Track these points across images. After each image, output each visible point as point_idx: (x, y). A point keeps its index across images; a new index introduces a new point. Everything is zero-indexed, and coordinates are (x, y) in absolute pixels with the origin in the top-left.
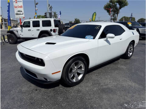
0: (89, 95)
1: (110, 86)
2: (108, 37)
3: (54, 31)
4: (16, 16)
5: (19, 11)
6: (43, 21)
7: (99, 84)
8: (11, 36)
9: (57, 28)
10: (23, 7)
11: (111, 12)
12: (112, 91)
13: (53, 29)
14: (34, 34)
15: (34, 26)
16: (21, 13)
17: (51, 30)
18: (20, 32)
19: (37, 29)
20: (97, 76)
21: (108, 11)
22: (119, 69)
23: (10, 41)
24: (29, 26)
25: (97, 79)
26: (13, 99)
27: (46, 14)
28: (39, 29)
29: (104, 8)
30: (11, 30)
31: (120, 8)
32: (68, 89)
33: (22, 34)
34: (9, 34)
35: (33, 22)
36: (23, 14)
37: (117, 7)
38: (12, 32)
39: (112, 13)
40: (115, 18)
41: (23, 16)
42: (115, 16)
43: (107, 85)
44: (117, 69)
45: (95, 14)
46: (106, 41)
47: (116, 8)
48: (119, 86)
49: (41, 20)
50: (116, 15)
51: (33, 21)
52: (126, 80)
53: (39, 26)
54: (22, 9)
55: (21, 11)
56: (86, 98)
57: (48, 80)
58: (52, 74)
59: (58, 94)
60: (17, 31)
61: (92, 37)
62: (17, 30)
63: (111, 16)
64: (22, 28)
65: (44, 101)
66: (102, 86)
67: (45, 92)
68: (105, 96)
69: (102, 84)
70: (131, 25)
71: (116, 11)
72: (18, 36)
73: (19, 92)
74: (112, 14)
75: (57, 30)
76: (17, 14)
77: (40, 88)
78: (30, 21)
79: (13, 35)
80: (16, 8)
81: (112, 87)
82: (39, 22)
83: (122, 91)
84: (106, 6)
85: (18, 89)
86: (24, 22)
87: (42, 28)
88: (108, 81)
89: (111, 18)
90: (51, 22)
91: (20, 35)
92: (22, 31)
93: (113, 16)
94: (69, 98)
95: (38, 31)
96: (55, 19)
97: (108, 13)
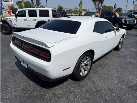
4: (4, 3)
6: (40, 11)
7: (124, 81)
8: (5, 26)
14: (30, 24)
15: (30, 16)
18: (14, 22)
19: (34, 19)
20: (117, 72)
23: (4, 31)
24: (25, 16)
28: (36, 19)
30: (3, 19)
33: (17, 24)
36: (11, 1)
41: (12, 3)
43: (131, 82)
49: (38, 10)
50: (101, 4)
51: (29, 11)
53: (36, 16)
56: (123, 98)
59: (95, 96)
60: (11, 21)
62: (10, 19)
64: (16, 17)
66: (127, 83)
70: (119, 16)
72: (12, 26)
74: (97, 4)
76: (5, 1)
78: (26, 10)
79: (6, 24)
82: (35, 11)
86: (19, 11)
87: (39, 18)
88: (130, 77)
89: (97, 8)
90: (49, 12)
91: (14, 25)
92: (16, 21)
93: (99, 6)
94: (108, 99)
95: (35, 21)
96: (52, 9)
97: (93, 2)
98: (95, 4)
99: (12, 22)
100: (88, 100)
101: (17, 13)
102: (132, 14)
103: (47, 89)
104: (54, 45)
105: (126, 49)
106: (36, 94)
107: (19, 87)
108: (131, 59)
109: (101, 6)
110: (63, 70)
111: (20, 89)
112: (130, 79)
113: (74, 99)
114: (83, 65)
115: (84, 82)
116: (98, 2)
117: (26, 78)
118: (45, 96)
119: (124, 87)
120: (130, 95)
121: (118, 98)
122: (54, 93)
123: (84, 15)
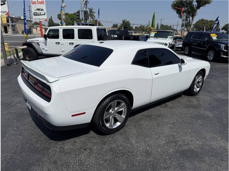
0: (164, 160)
1: (192, 147)
4: (34, 17)
5: (39, 10)
6: (79, 30)
7: (176, 142)
8: (29, 51)
10: (45, 3)
11: (183, 13)
12: (197, 155)
14: (64, 50)
15: (65, 37)
16: (42, 12)
18: (42, 46)
19: (70, 42)
20: (171, 128)
21: (179, 12)
22: (203, 117)
23: (27, 58)
24: (57, 37)
25: (171, 133)
26: (55, 162)
27: (78, 12)
28: (73, 42)
29: (172, 6)
30: (28, 41)
31: (198, 7)
33: (46, 49)
34: (25, 47)
35: (64, 31)
36: (44, 15)
37: (193, 5)
38: (30, 45)
39: (184, 15)
40: (189, 23)
41: (45, 17)
42: (190, 20)
43: (188, 144)
47: (192, 7)
48: (207, 148)
49: (76, 28)
50: (191, 18)
52: (216, 138)
53: (73, 37)
54: (43, 7)
55: (42, 10)
56: (160, 166)
59: (119, 157)
60: (38, 43)
63: (183, 20)
64: (46, 39)
65: (100, 168)
66: (180, 146)
67: (99, 152)
68: (187, 164)
69: (180, 143)
70: (216, 39)
71: (192, 12)
72: (39, 52)
73: (60, 152)
74: (184, 18)
76: (36, 14)
78: (59, 29)
79: (31, 49)
80: (34, 5)
81: (196, 148)
82: (73, 30)
83: (212, 156)
84: (175, 3)
85: (58, 146)
86: (50, 30)
87: (77, 41)
88: (189, 138)
89: (183, 24)
90: (92, 32)
91: (42, 50)
92: (46, 44)
93: (186, 20)
94: (136, 164)
95: (71, 45)
96: (98, 28)
97: (178, 15)
98: (181, 17)
99: (39, 45)
100: (105, 161)
101: (46, 33)
103: (55, 142)
104: (59, 80)
105: (209, 94)
106: (38, 145)
107: (21, 135)
108: (206, 110)
109: (191, 21)
110: (73, 116)
111: (20, 138)
112: (187, 140)
114: (113, 112)
115: (113, 137)
116: (185, 14)
117: (33, 125)
118: (48, 149)
119: (171, 150)
120: (174, 163)
121: (153, 165)
122: (62, 148)
123: (153, 36)
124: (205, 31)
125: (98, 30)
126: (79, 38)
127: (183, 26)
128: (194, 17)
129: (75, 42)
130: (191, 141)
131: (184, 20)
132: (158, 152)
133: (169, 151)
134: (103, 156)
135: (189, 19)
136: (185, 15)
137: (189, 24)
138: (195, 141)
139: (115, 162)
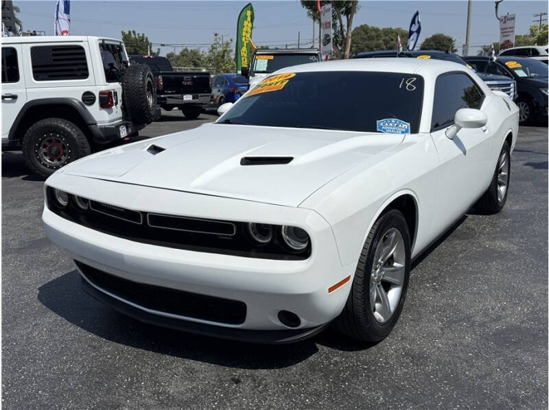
0: (467, 361)
1: (512, 320)
2: (461, 125)
3: (106, 101)
7: (468, 318)
9: (116, 86)
13: (101, 93)
17: (88, 98)
20: (436, 289)
25: (444, 301)
32: (363, 355)
39: (327, 12)
40: (342, 33)
42: (341, 26)
43: (498, 318)
44: (490, 255)
45: (249, 13)
46: (452, 139)
49: (23, 45)
50: (344, 18)
56: (466, 375)
57: (304, 323)
58: (331, 290)
59: (347, 380)
61: (407, 125)
63: (326, 26)
66: (483, 324)
69: (478, 319)
74: (328, 17)
75: (116, 94)
77: (248, 372)
81: (523, 322)
87: (31, 88)
88: (493, 303)
89: (327, 36)
90: (83, 53)
93: (334, 25)
94: (404, 386)
95: (8, 102)
96: (103, 40)
97: (307, 10)
98: (316, 16)
100: (318, 396)
102: (495, 58)
109: (345, 28)
112: (493, 309)
113: (256, 400)
116: (329, 6)
119: (468, 339)
120: (494, 363)
121: (447, 377)
122: (159, 394)
123: (265, 69)
124: (401, 49)
125: (104, 47)
126: (37, 78)
127: (328, 41)
128: (352, 17)
129: (24, 90)
130: (503, 309)
131: (329, 23)
132: (438, 348)
133: (465, 342)
134: (302, 387)
135: (338, 21)
136: (329, 9)
137: (340, 36)
138: (512, 308)
139: (344, 391)
